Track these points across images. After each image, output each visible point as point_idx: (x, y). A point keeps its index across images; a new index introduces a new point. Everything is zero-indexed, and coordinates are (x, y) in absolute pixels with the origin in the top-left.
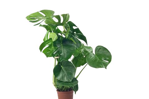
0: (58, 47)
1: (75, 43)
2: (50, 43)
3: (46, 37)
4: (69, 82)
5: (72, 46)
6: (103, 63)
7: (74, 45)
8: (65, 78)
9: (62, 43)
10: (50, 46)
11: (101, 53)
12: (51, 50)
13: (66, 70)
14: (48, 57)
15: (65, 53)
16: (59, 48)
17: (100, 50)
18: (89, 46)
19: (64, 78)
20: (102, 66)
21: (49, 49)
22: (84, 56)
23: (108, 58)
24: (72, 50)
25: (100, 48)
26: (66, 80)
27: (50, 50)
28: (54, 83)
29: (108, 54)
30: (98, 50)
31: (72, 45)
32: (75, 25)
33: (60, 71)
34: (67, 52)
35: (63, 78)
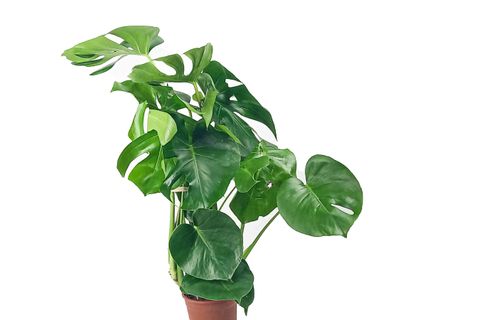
0: (181, 157)
1: (237, 141)
2: (152, 147)
3: (136, 123)
4: (225, 282)
5: (224, 151)
6: (335, 217)
7: (234, 149)
8: (211, 268)
9: (190, 138)
10: (153, 155)
11: (325, 180)
12: (157, 169)
14: (149, 196)
15: (205, 177)
16: (184, 160)
17: (323, 171)
19: (206, 267)
20: (330, 230)
21: (152, 166)
23: (350, 200)
24: (228, 164)
25: (323, 165)
27: (152, 170)
29: (348, 185)
30: (315, 169)
31: (228, 146)
33: (193, 244)
34: (212, 176)
35: (202, 267)
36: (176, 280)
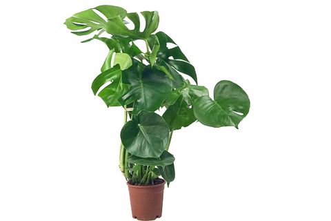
0: (133, 84)
1: (171, 77)
2: (115, 76)
3: (107, 63)
4: (155, 159)
5: (163, 84)
6: (231, 116)
7: (169, 83)
8: (147, 150)
9: (141, 76)
10: (115, 83)
11: (227, 96)
12: (117, 91)
13: (149, 133)
14: (110, 107)
15: (148, 98)
16: (135, 87)
17: (225, 90)
18: (200, 84)
19: (144, 150)
20: (227, 123)
21: (114, 90)
22: (190, 107)
23: (241, 107)
24: (163, 91)
25: (226, 86)
26: (147, 153)
27: (114, 92)
28: (122, 167)
29: (241, 98)
30: (220, 90)
31: (164, 81)
32: (171, 41)
33: (136, 136)
34: (153, 97)
35: (141, 149)
36: (124, 172)
